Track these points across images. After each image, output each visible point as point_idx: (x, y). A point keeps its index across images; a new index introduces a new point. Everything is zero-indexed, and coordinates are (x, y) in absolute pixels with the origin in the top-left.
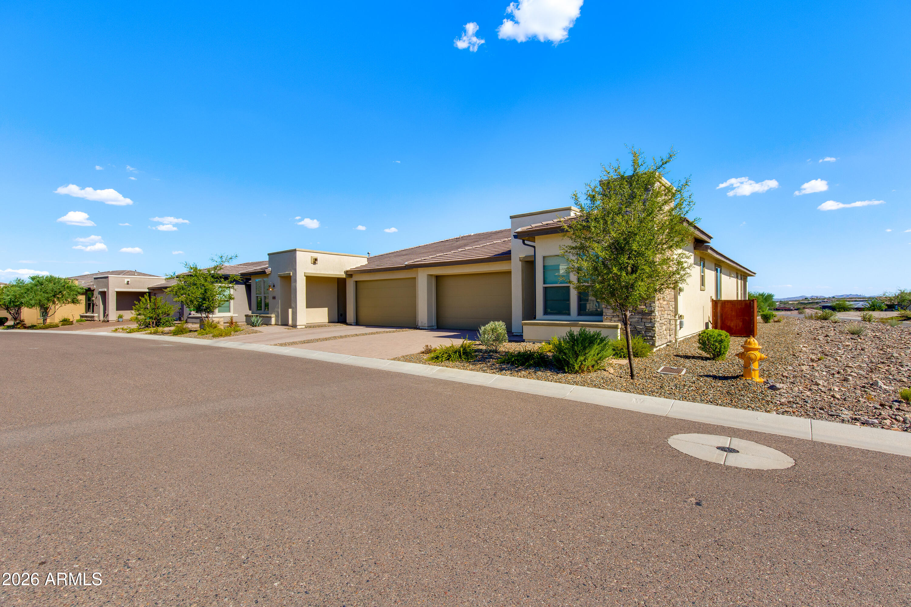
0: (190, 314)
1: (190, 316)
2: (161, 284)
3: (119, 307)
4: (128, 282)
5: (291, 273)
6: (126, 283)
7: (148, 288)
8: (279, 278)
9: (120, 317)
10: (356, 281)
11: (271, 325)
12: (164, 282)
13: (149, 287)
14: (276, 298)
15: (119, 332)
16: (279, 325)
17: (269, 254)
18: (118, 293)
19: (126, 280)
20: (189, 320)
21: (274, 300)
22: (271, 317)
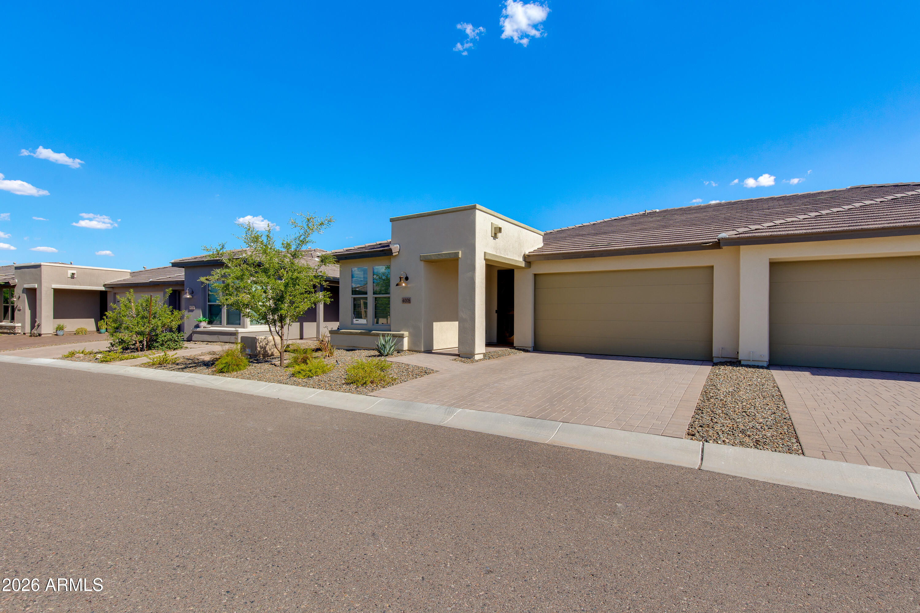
0: (197, 326)
1: (198, 329)
2: (124, 280)
3: (58, 314)
4: (73, 274)
5: (460, 252)
6: (69, 276)
7: (105, 285)
8: (422, 263)
9: (60, 328)
10: (535, 275)
11: (403, 351)
12: (128, 277)
13: (106, 283)
14: (412, 301)
15: (79, 359)
16: (420, 352)
17: (392, 220)
18: (58, 292)
19: (70, 272)
20: (195, 337)
21: (407, 305)
22: (402, 337)
